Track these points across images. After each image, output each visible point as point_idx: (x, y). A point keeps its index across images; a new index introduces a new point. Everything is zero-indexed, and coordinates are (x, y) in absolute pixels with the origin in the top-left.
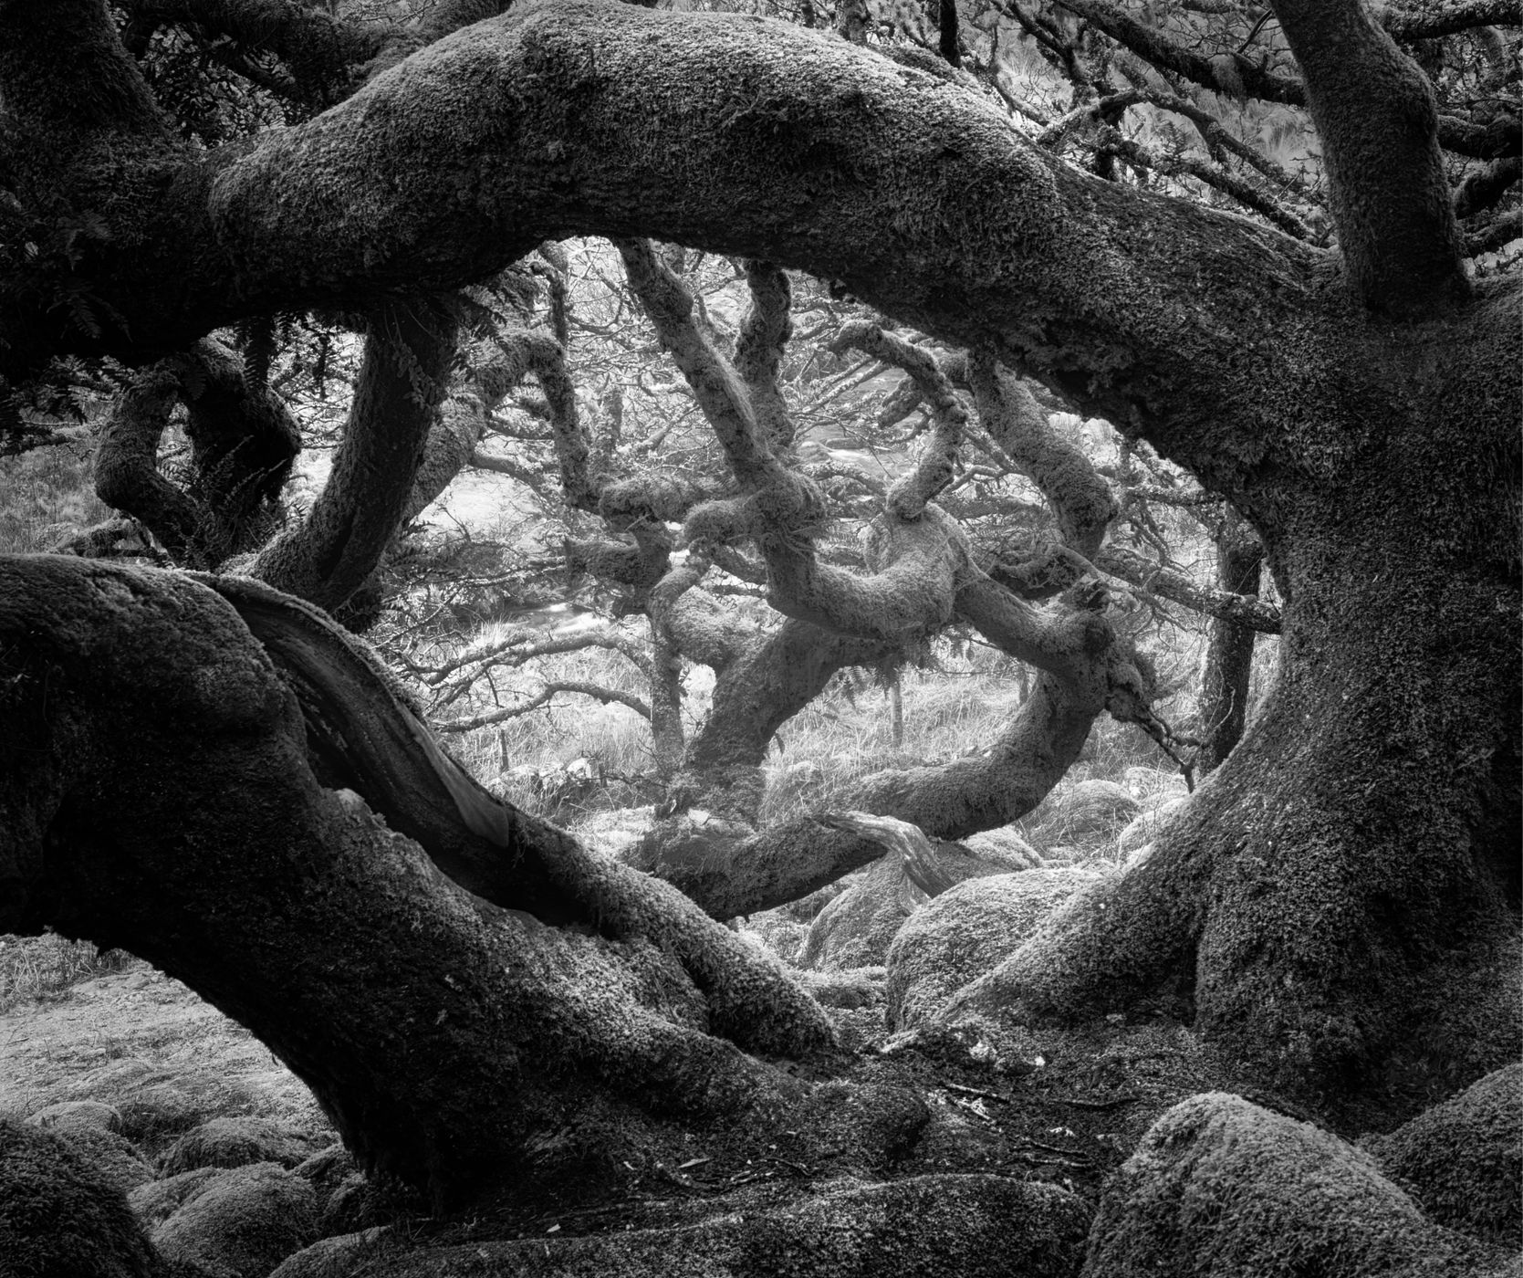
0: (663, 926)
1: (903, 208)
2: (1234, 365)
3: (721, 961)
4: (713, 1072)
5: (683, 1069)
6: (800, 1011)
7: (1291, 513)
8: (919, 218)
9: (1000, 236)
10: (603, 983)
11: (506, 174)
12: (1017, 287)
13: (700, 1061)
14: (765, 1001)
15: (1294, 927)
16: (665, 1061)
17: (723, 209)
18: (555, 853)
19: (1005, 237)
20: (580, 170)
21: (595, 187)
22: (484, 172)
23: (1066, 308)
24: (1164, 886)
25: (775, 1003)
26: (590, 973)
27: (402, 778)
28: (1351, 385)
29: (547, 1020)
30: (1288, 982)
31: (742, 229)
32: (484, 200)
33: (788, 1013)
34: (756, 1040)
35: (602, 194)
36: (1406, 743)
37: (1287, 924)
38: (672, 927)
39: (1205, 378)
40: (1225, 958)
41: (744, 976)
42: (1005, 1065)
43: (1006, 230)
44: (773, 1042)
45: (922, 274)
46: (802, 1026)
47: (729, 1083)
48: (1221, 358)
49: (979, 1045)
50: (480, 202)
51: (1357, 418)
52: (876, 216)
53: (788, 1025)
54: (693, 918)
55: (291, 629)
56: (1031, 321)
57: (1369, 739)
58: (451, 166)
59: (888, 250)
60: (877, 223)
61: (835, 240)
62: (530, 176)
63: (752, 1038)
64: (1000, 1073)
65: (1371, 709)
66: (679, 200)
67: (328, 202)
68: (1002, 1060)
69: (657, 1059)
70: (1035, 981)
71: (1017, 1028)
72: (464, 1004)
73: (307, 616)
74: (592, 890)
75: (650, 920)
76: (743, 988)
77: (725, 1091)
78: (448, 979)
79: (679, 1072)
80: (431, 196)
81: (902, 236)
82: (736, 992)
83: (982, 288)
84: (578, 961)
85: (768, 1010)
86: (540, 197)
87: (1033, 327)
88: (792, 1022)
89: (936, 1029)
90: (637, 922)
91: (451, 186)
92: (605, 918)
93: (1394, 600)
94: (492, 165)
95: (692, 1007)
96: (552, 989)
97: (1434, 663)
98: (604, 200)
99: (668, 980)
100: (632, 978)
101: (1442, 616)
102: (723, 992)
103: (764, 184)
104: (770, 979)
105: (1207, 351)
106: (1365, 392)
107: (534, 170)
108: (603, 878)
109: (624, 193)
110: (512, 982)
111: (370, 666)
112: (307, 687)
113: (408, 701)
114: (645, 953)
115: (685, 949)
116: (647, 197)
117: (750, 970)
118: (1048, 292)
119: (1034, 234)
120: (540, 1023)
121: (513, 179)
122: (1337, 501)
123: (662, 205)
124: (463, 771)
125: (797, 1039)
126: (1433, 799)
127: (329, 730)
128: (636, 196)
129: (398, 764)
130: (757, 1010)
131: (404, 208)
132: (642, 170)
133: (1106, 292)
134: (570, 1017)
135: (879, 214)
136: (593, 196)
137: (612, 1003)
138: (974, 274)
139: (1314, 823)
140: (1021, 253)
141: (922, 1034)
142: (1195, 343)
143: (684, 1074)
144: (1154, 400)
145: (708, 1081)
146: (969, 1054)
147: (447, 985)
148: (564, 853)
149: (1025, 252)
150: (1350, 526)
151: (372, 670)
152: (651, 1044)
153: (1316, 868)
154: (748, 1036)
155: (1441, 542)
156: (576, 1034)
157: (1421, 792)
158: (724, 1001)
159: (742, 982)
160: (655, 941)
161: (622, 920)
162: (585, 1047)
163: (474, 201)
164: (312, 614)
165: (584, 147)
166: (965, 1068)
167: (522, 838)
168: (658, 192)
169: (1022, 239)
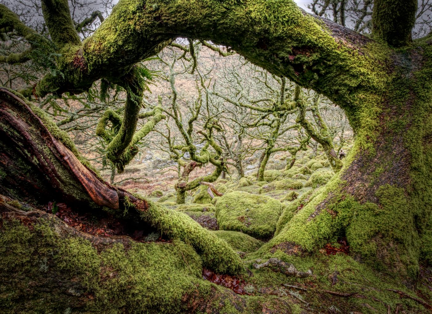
0: (186, 234)
1: (254, 11)
2: (353, 55)
3: (206, 244)
4: (208, 301)
5: (196, 301)
6: (233, 259)
7: (365, 101)
8: (259, 14)
9: (282, 19)
10: (162, 266)
11: (143, 19)
12: (286, 36)
13: (203, 297)
14: (221, 257)
15: (393, 227)
16: (188, 299)
17: (201, 16)
18: (142, 209)
19: (284, 19)
20: (161, 11)
21: (166, 16)
22: (137, 18)
23: (300, 41)
24: (332, 210)
25: (224, 258)
26: (156, 262)
27: (63, 178)
28: (389, 61)
29: (133, 295)
30: (391, 245)
31: (206, 24)
32: (138, 27)
33: (229, 260)
34: (218, 270)
35: (167, 18)
36: (418, 167)
37: (390, 226)
38: (189, 234)
39: (343, 60)
40: (364, 235)
41: (214, 249)
42: (300, 274)
43: (284, 17)
44: (224, 271)
45: (258, 33)
46: (234, 265)
47: (214, 305)
48: (349, 53)
49: (291, 267)
50: (136, 28)
51: (391, 70)
52: (246, 14)
53: (229, 265)
54: (196, 228)
55: (7, 104)
56: (288, 47)
57: (406, 165)
58: (129, 19)
59: (248, 26)
60: (246, 17)
61: (233, 24)
62: (148, 17)
63: (217, 269)
64: (299, 277)
65: (406, 156)
66: (188, 15)
67: (103, 38)
68: (299, 273)
69: (185, 299)
70: (300, 241)
71: (297, 258)
72: (83, 301)
73: (11, 96)
74: (158, 223)
75: (181, 232)
76: (214, 253)
77: (213, 309)
78: (71, 291)
79: (194, 304)
80: (125, 30)
81: (253, 20)
82: (211, 254)
83: (275, 37)
84: (150, 257)
85: (223, 260)
86: (151, 23)
87: (289, 49)
88: (230, 263)
89: (275, 261)
90: (176, 233)
91: (129, 25)
92: (164, 233)
93: (411, 122)
94: (139, 16)
95: (197, 264)
96: (135, 278)
97: (424, 142)
98: (168, 20)
99: (188, 255)
100: (175, 259)
101: (427, 127)
102: (207, 254)
103: (213, 7)
104: (223, 249)
105: (345, 51)
106: (392, 63)
107: (149, 15)
108: (162, 218)
109: (173, 16)
110: (114, 280)
111: (41, 121)
112: (16, 133)
113: (61, 139)
114: (179, 246)
115: (194, 240)
116: (179, 16)
117: (216, 246)
118: (296, 37)
119: (293, 18)
120: (130, 296)
121: (144, 20)
122: (382, 96)
123: (183, 18)
124: (95, 175)
125: (232, 270)
126: (426, 184)
127: (29, 155)
128: (176, 16)
129: (60, 171)
130: (219, 261)
131: (119, 35)
132: (178, 7)
133: (315, 34)
134: (145, 290)
135: (247, 13)
136: (165, 19)
137: (165, 276)
138: (273, 32)
139: (395, 192)
140: (288, 24)
141: (270, 262)
142: (342, 48)
143: (196, 304)
144: (323, 70)
145: (206, 305)
146: (288, 271)
147: (70, 295)
148: (146, 209)
149: (289, 24)
150: (387, 103)
151: (42, 123)
152: (182, 293)
153: (399, 207)
154: (215, 269)
155: (427, 104)
156: (148, 296)
157: (422, 182)
158: (207, 258)
159: (213, 251)
160: (183, 240)
161: (170, 233)
162: (152, 301)
163: (135, 28)
164: (14, 95)
165: (163, 4)
166: (287, 276)
167: (127, 204)
168: (182, 13)
169: (289, 20)
